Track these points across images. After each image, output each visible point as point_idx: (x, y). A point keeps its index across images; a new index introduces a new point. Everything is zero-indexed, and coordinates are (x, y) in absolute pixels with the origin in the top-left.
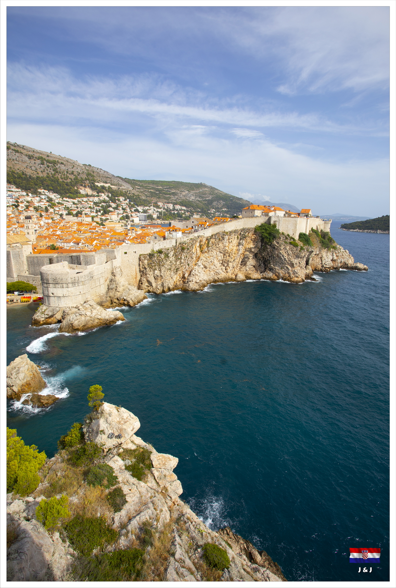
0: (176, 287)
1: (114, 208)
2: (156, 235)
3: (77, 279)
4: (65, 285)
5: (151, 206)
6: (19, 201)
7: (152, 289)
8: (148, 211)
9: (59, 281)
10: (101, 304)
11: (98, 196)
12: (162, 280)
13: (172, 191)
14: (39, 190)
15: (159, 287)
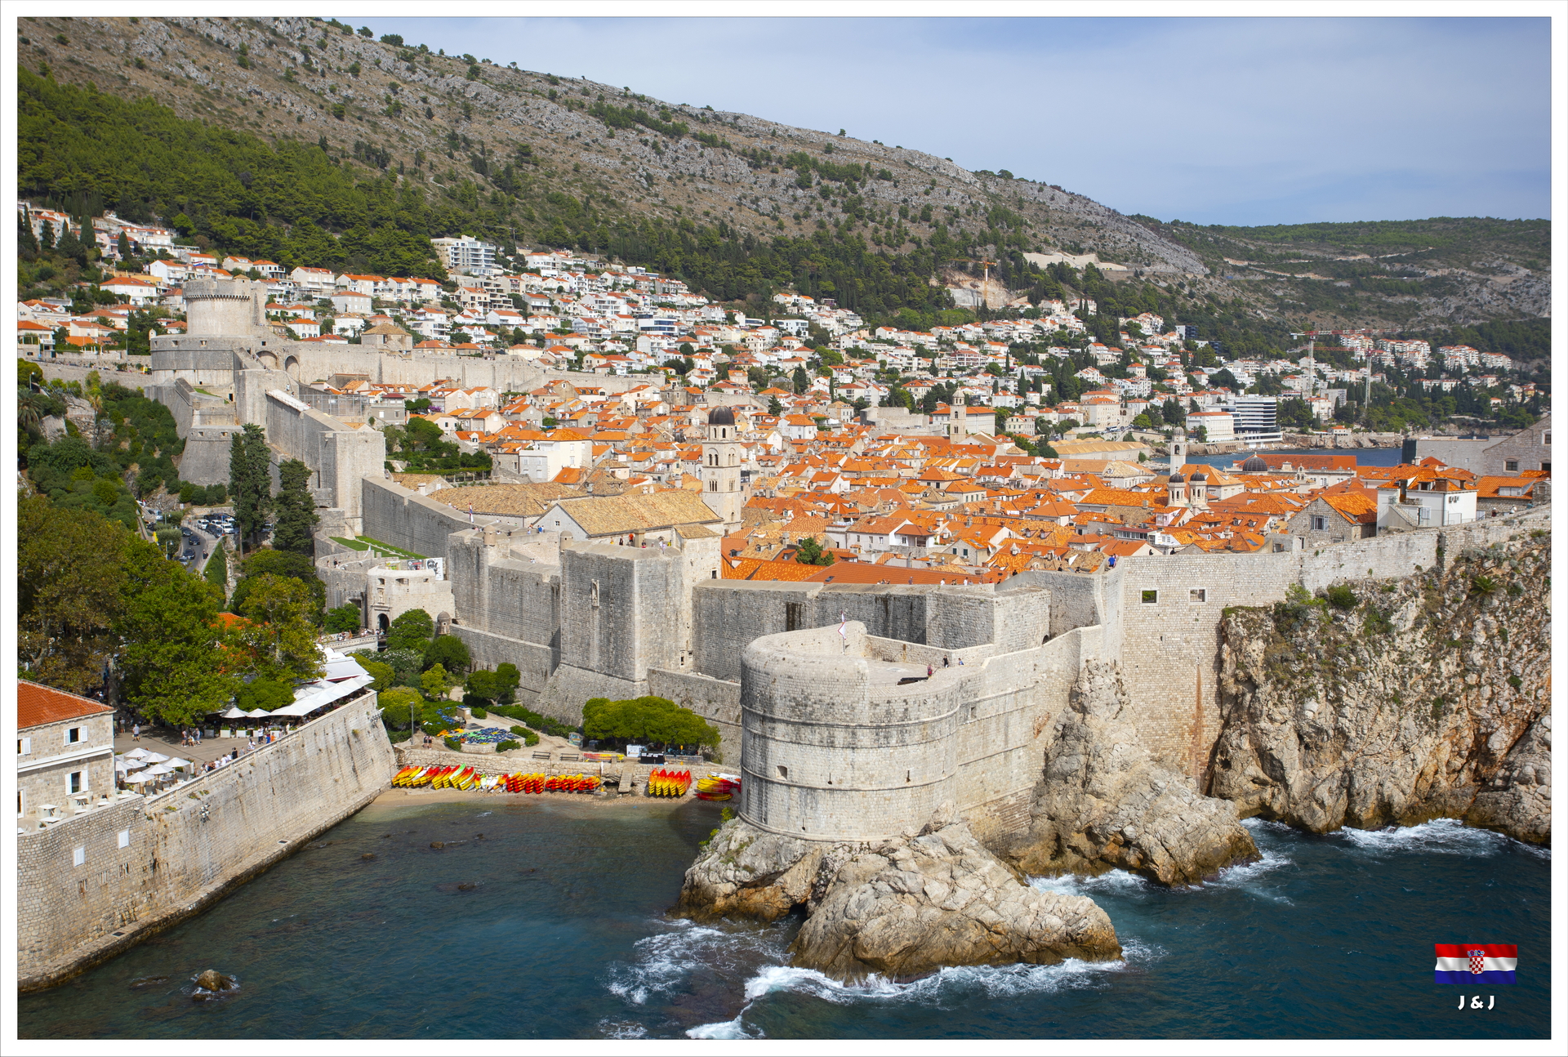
0: (1427, 805)
1: (1105, 371)
2: (1321, 508)
3: (899, 708)
4: (840, 736)
5: (1304, 354)
6: (696, 346)
7: (1281, 798)
8: (1287, 382)
9: (818, 714)
10: (1003, 849)
11: (1033, 315)
12: (1347, 755)
13: (1434, 274)
14: (780, 298)
15: (1322, 792)
